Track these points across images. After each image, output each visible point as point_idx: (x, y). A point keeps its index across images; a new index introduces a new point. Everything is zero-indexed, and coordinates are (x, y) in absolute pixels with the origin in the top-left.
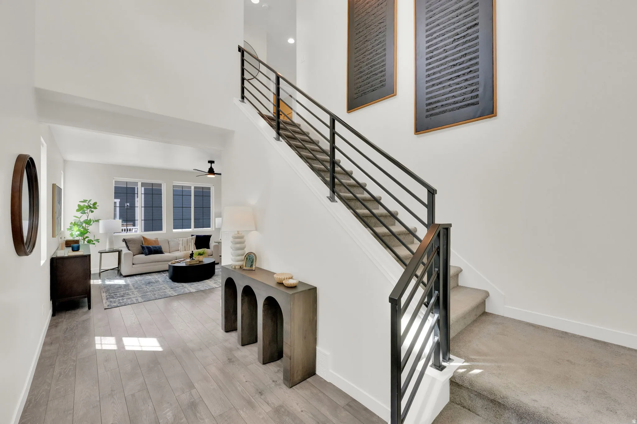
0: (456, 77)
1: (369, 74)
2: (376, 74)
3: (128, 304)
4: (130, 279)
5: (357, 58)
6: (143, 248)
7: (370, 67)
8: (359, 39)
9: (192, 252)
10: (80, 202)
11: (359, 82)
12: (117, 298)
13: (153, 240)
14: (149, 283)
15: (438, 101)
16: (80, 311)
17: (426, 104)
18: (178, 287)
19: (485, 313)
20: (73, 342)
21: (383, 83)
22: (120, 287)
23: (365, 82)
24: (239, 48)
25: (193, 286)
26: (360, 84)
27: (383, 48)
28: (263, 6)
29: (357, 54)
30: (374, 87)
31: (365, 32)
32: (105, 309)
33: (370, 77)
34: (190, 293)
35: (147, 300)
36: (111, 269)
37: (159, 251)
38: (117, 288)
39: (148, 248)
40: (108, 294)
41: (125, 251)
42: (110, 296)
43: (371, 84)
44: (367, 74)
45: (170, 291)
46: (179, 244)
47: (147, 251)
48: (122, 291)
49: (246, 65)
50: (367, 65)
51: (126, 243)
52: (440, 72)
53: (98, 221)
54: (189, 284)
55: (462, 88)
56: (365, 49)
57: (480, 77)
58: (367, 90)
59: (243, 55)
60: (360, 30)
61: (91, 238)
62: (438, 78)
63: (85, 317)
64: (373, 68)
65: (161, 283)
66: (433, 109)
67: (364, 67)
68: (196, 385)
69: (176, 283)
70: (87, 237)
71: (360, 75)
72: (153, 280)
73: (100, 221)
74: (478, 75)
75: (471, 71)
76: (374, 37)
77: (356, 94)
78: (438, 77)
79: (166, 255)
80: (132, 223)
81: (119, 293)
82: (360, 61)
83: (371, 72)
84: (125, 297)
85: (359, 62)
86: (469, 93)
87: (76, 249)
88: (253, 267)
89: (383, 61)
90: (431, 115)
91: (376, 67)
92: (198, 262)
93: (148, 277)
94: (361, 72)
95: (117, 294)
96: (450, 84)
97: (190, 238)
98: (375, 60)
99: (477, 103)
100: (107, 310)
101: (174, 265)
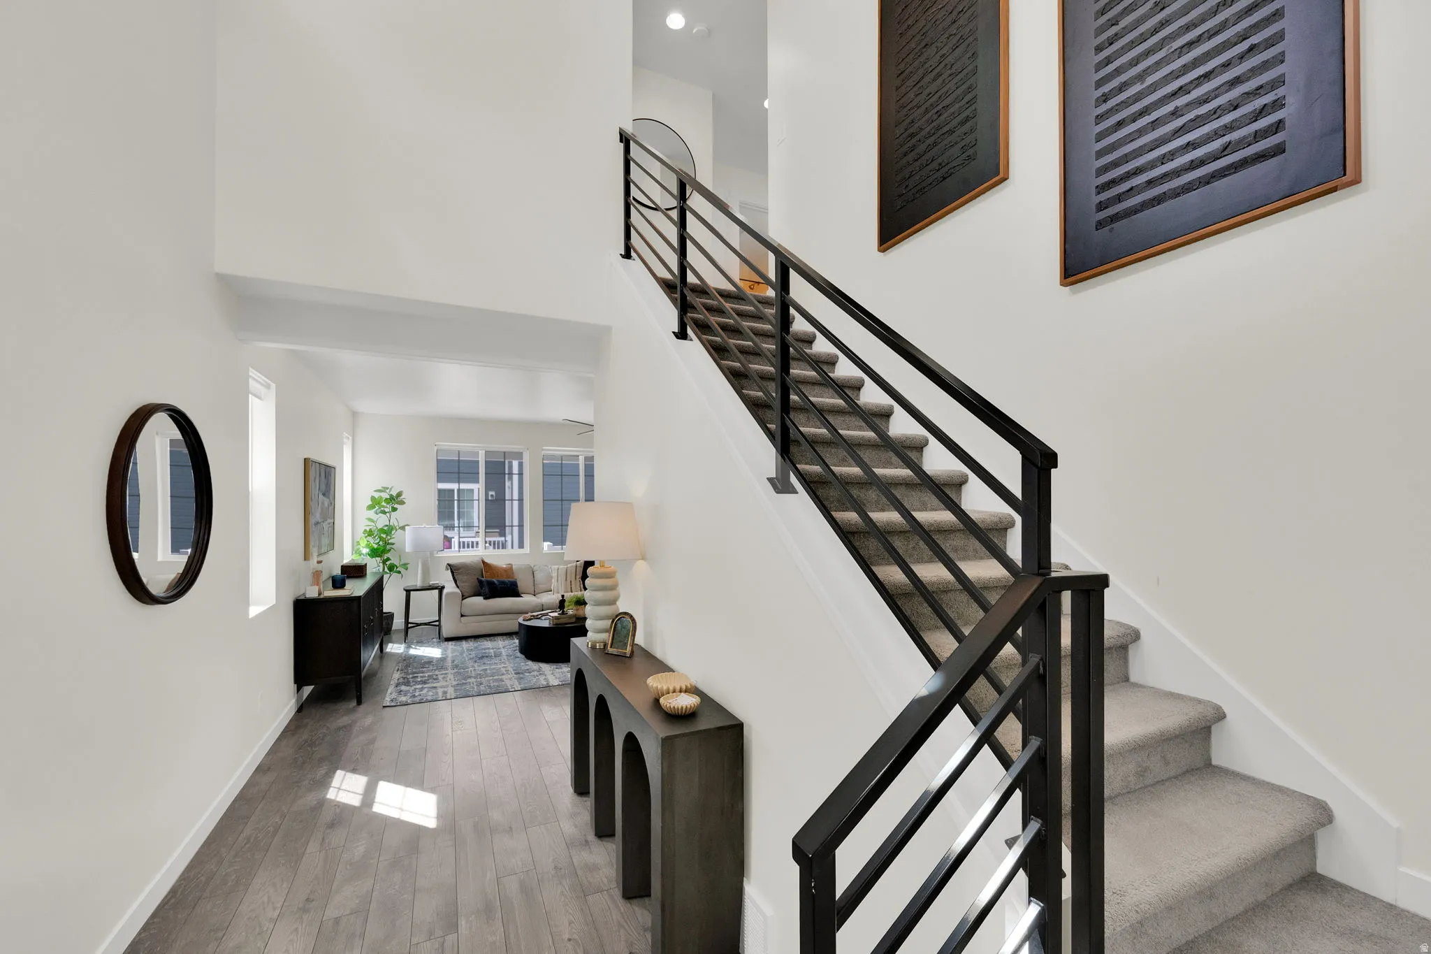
0: (1196, 82)
1: (934, 134)
2: (951, 132)
3: (427, 699)
4: (455, 645)
5: (901, 102)
6: (480, 582)
7: (935, 117)
8: (907, 47)
9: (563, 596)
10: (375, 491)
11: (909, 164)
12: (415, 685)
13: (502, 568)
14: (482, 657)
15: (1138, 171)
16: (343, 706)
17: (1097, 187)
18: (530, 673)
19: (1313, 881)
20: (301, 772)
21: (970, 152)
22: (429, 662)
23: (923, 161)
24: (620, 133)
25: (560, 670)
26: (910, 169)
27: (970, 54)
28: (694, 31)
29: (903, 90)
30: (945, 169)
31: (922, 22)
32: (384, 707)
33: (935, 144)
34: (548, 687)
35: (461, 696)
36: (425, 624)
37: (511, 589)
38: (426, 663)
39: (491, 584)
40: (403, 675)
41: (450, 587)
42: (404, 678)
43: (940, 160)
44: (930, 135)
45: (510, 679)
46: (552, 577)
47: (486, 589)
48: (429, 671)
49: (635, 173)
50: (927, 111)
51: (452, 572)
52: (1140, 77)
53: (403, 528)
54: (554, 666)
55: (1219, 112)
56: (921, 72)
57: (1287, 58)
58: (930, 180)
59: (627, 150)
60: (910, 22)
61: (394, 561)
62: (1137, 98)
63: (345, 720)
64: (942, 118)
65: (502, 659)
66: (1119, 198)
67: (919, 120)
68: (463, 923)
69: (530, 663)
70: (388, 559)
71: (910, 144)
72: (492, 651)
73: (406, 527)
74: (1283, 54)
75: (1252, 48)
76: (945, 30)
77: (900, 196)
78: (1134, 95)
79: (526, 600)
80: (498, 530)
81: (421, 675)
82: (909, 107)
83: (939, 128)
84: (428, 683)
85: (906, 110)
86: (1247, 121)
87: (339, 585)
88: (626, 649)
89: (970, 89)
90: (1114, 218)
91: (952, 110)
92: (574, 620)
93: (487, 644)
94: (912, 136)
95: (417, 677)
96: (1177, 107)
97: (572, 567)
98: (947, 94)
99: (1279, 150)
100: (387, 709)
101: (526, 623)
